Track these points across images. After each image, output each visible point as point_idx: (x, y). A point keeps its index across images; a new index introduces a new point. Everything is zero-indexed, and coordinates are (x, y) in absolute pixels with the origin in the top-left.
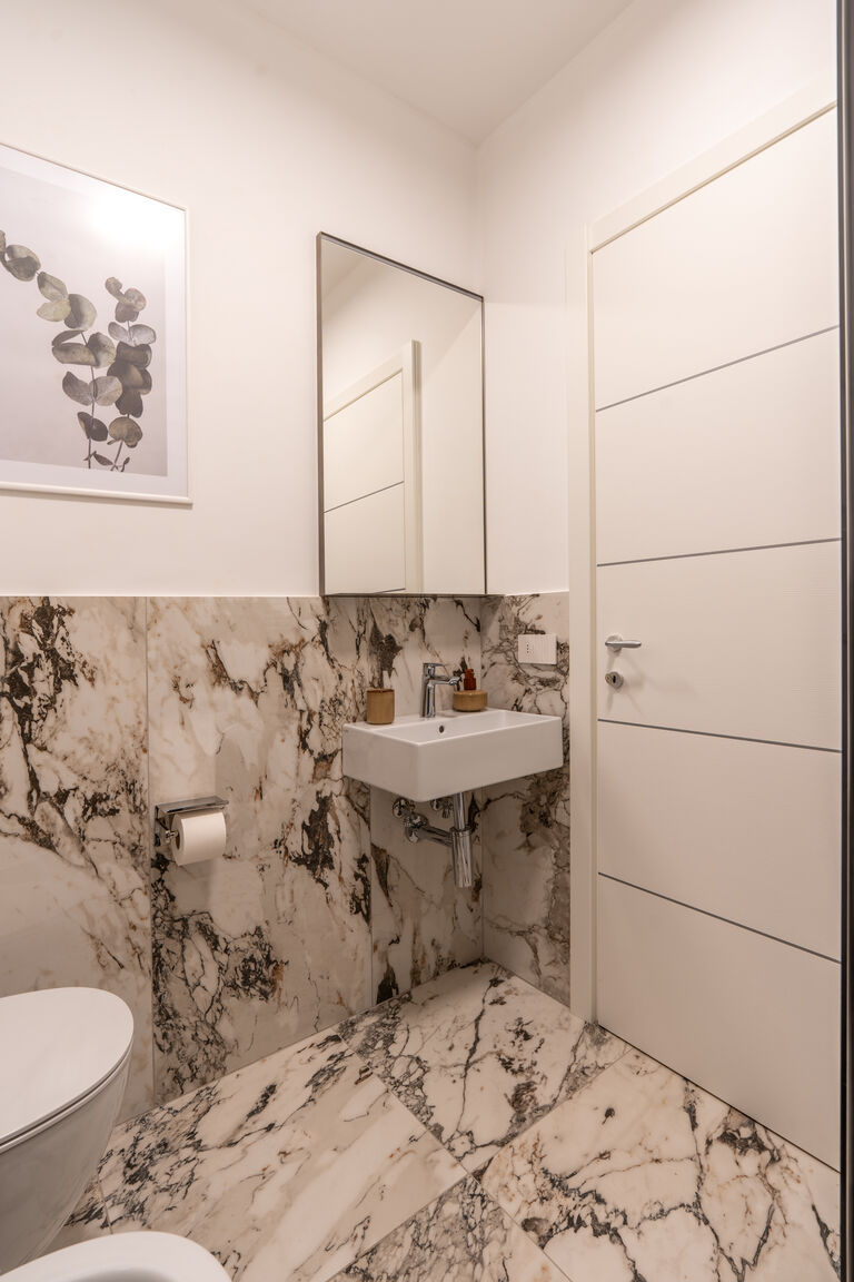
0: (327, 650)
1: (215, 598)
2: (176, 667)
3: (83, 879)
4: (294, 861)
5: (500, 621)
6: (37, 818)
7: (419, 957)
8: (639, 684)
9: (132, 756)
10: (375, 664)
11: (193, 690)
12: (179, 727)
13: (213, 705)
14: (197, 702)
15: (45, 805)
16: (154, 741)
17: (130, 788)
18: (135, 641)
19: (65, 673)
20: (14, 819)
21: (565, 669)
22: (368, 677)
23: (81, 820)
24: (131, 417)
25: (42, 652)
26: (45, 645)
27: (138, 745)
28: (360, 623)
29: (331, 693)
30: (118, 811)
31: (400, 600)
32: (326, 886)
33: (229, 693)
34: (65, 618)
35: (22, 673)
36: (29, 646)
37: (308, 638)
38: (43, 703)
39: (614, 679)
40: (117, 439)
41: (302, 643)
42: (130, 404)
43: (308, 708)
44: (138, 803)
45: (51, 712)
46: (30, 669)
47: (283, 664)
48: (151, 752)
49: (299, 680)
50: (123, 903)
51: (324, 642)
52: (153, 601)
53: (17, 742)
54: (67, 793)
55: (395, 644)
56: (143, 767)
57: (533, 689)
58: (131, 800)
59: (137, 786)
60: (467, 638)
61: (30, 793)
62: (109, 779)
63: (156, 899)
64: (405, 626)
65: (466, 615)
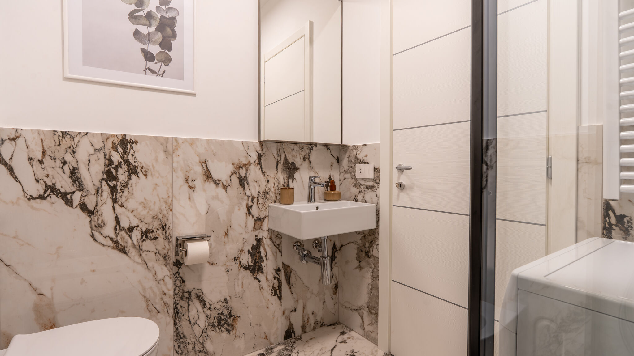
0: (261, 167)
1: (206, 139)
2: (187, 171)
3: (141, 269)
4: (244, 268)
5: (348, 158)
6: (119, 238)
7: (306, 319)
8: (411, 188)
9: (165, 212)
10: (286, 176)
11: (195, 183)
12: (188, 200)
13: (204, 190)
14: (197, 189)
15: (123, 233)
16: (176, 206)
17: (164, 227)
19: (133, 171)
20: (108, 239)
21: (378, 181)
22: (282, 182)
23: (140, 241)
24: (166, 51)
25: (122, 161)
26: (124, 157)
27: (168, 207)
28: (278, 155)
29: (263, 189)
30: (158, 238)
31: (298, 145)
32: (259, 281)
33: (213, 185)
34: (134, 145)
35: (112, 170)
36: (116, 158)
37: (252, 161)
38: (123, 185)
39: (400, 185)
40: (159, 62)
41: (249, 164)
42: (166, 45)
43: (251, 195)
44: (167, 235)
45: (126, 189)
46: (116, 168)
47: (239, 173)
48: (174, 211)
49: (247, 181)
50: (160, 282)
51: (260, 163)
52: (176, 139)
53: (110, 202)
54: (133, 228)
55: (295, 166)
56: (170, 218)
57: (363, 191)
58: (164, 233)
59: (167, 227)
60: (332, 165)
61: (116, 227)
62: (153, 222)
63: (176, 281)
64: (300, 158)
65: (332, 154)
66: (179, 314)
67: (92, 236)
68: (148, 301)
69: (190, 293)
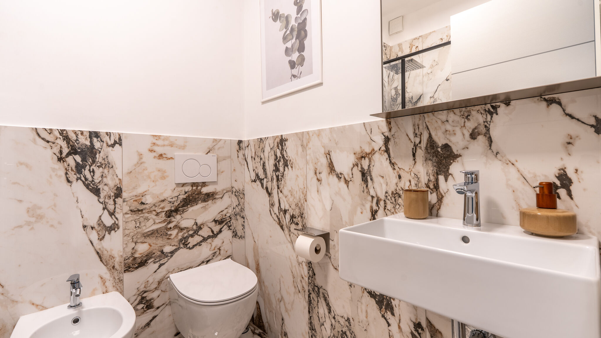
0: (389, 156)
1: (329, 128)
2: (316, 164)
3: (290, 247)
6: (280, 217)
9: (302, 202)
10: (431, 169)
11: (321, 175)
12: (316, 193)
13: (329, 184)
14: (323, 182)
15: (282, 213)
16: (309, 198)
17: (302, 216)
18: (303, 151)
19: (286, 164)
20: (276, 215)
22: (424, 179)
23: (289, 223)
24: (302, 53)
25: (281, 156)
26: (282, 153)
27: (304, 198)
28: (416, 135)
29: (392, 188)
30: (298, 224)
31: (457, 111)
32: (389, 325)
33: (335, 179)
34: (286, 143)
35: (277, 163)
37: (376, 149)
38: (281, 175)
40: (298, 65)
41: (373, 152)
42: (301, 48)
43: (376, 195)
44: (304, 223)
45: (283, 178)
46: (279, 162)
47: (361, 165)
48: (308, 202)
49: (371, 176)
50: (300, 265)
51: (387, 151)
52: (308, 133)
53: (276, 187)
54: (286, 211)
55: (452, 152)
56: (305, 206)
58: (302, 221)
59: (304, 216)
60: (569, 143)
61: (279, 207)
62: (296, 209)
63: (309, 270)
64: (463, 135)
65: (567, 115)
66: (312, 305)
67: (270, 211)
68: (294, 277)
69: (319, 289)
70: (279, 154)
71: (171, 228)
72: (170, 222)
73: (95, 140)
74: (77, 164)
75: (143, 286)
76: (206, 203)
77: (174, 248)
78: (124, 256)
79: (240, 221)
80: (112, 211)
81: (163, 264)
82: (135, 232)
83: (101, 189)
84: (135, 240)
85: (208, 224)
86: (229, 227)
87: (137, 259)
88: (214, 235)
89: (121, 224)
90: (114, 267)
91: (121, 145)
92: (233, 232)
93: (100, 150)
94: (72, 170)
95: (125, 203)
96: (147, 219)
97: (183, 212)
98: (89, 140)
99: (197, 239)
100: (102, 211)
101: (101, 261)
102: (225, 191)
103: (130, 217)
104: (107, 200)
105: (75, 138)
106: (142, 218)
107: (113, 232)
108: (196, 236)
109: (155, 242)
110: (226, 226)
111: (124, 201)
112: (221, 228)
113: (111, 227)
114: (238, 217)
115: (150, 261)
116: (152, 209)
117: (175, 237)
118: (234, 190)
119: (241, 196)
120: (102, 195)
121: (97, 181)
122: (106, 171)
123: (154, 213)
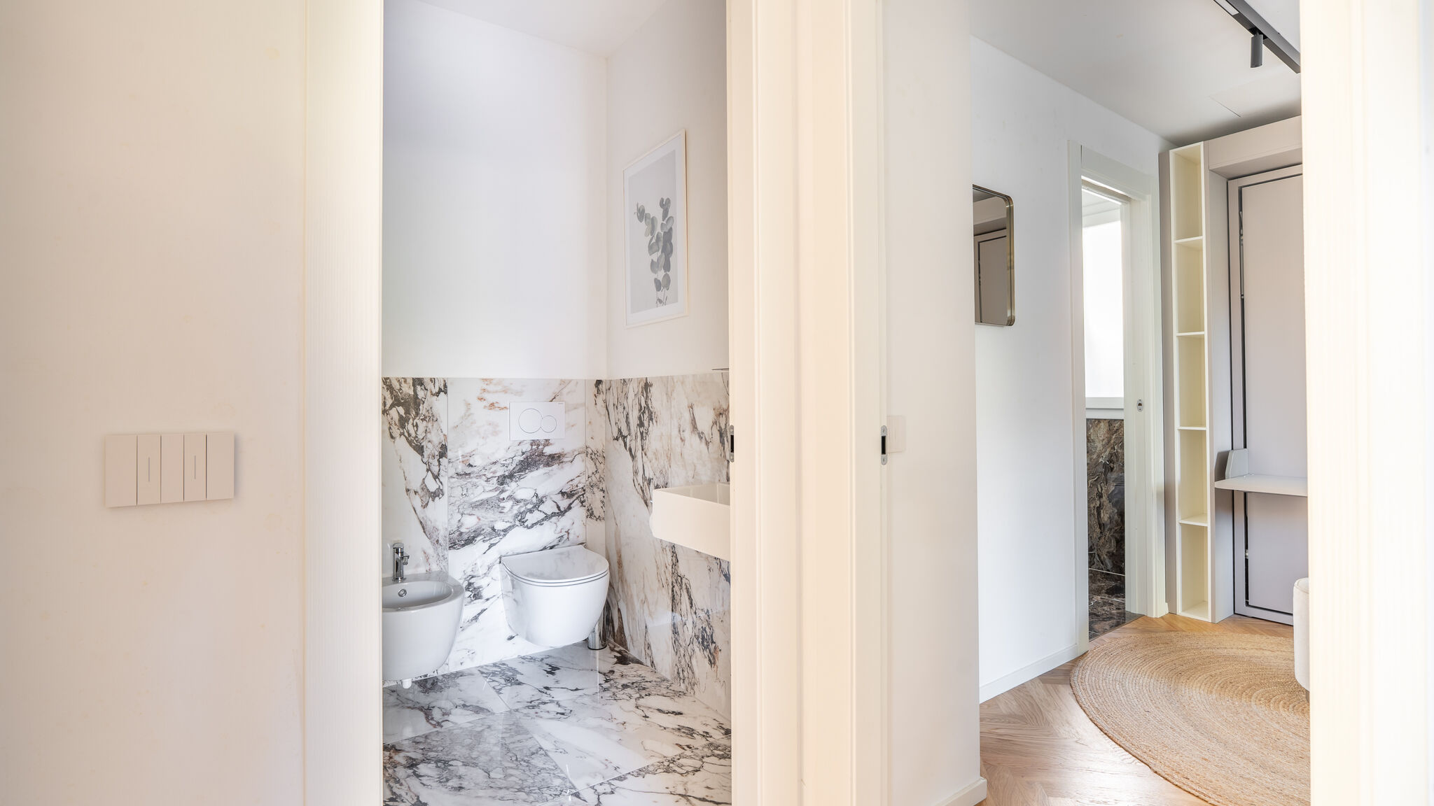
1: (692, 374)
2: (680, 419)
11: (685, 434)
13: (692, 445)
14: (686, 442)
16: (673, 462)
18: (667, 402)
24: (668, 272)
25: (646, 405)
26: (646, 401)
33: (697, 439)
34: (650, 389)
35: (641, 415)
42: (667, 267)
46: (643, 413)
50: (664, 550)
52: (672, 378)
66: (675, 601)
67: (634, 482)
68: (658, 568)
69: (681, 579)
70: (643, 404)
71: (504, 499)
72: (503, 491)
73: (419, 388)
74: (401, 417)
75: (470, 569)
76: (550, 468)
77: (509, 524)
78: (449, 529)
79: (599, 495)
80: (436, 473)
81: (494, 544)
82: (462, 501)
83: (425, 447)
84: (461, 511)
85: (552, 496)
86: (582, 502)
87: (464, 534)
88: (561, 513)
89: (446, 489)
90: (437, 541)
91: (446, 393)
92: (588, 510)
93: (423, 400)
94: (396, 424)
95: (451, 465)
96: (475, 486)
97: (520, 478)
98: (412, 388)
99: (537, 516)
100: (425, 473)
101: (425, 532)
102: (576, 453)
103: (455, 482)
104: (431, 461)
105: (398, 387)
106: (469, 484)
107: (437, 498)
108: (536, 512)
109: (484, 514)
110: (577, 501)
111: (449, 462)
112: (571, 504)
113: (434, 493)
114: (595, 489)
115: (478, 539)
116: (481, 473)
117: (510, 510)
118: (590, 451)
119: (601, 459)
120: (426, 454)
121: (420, 437)
122: (430, 425)
123: (484, 478)
